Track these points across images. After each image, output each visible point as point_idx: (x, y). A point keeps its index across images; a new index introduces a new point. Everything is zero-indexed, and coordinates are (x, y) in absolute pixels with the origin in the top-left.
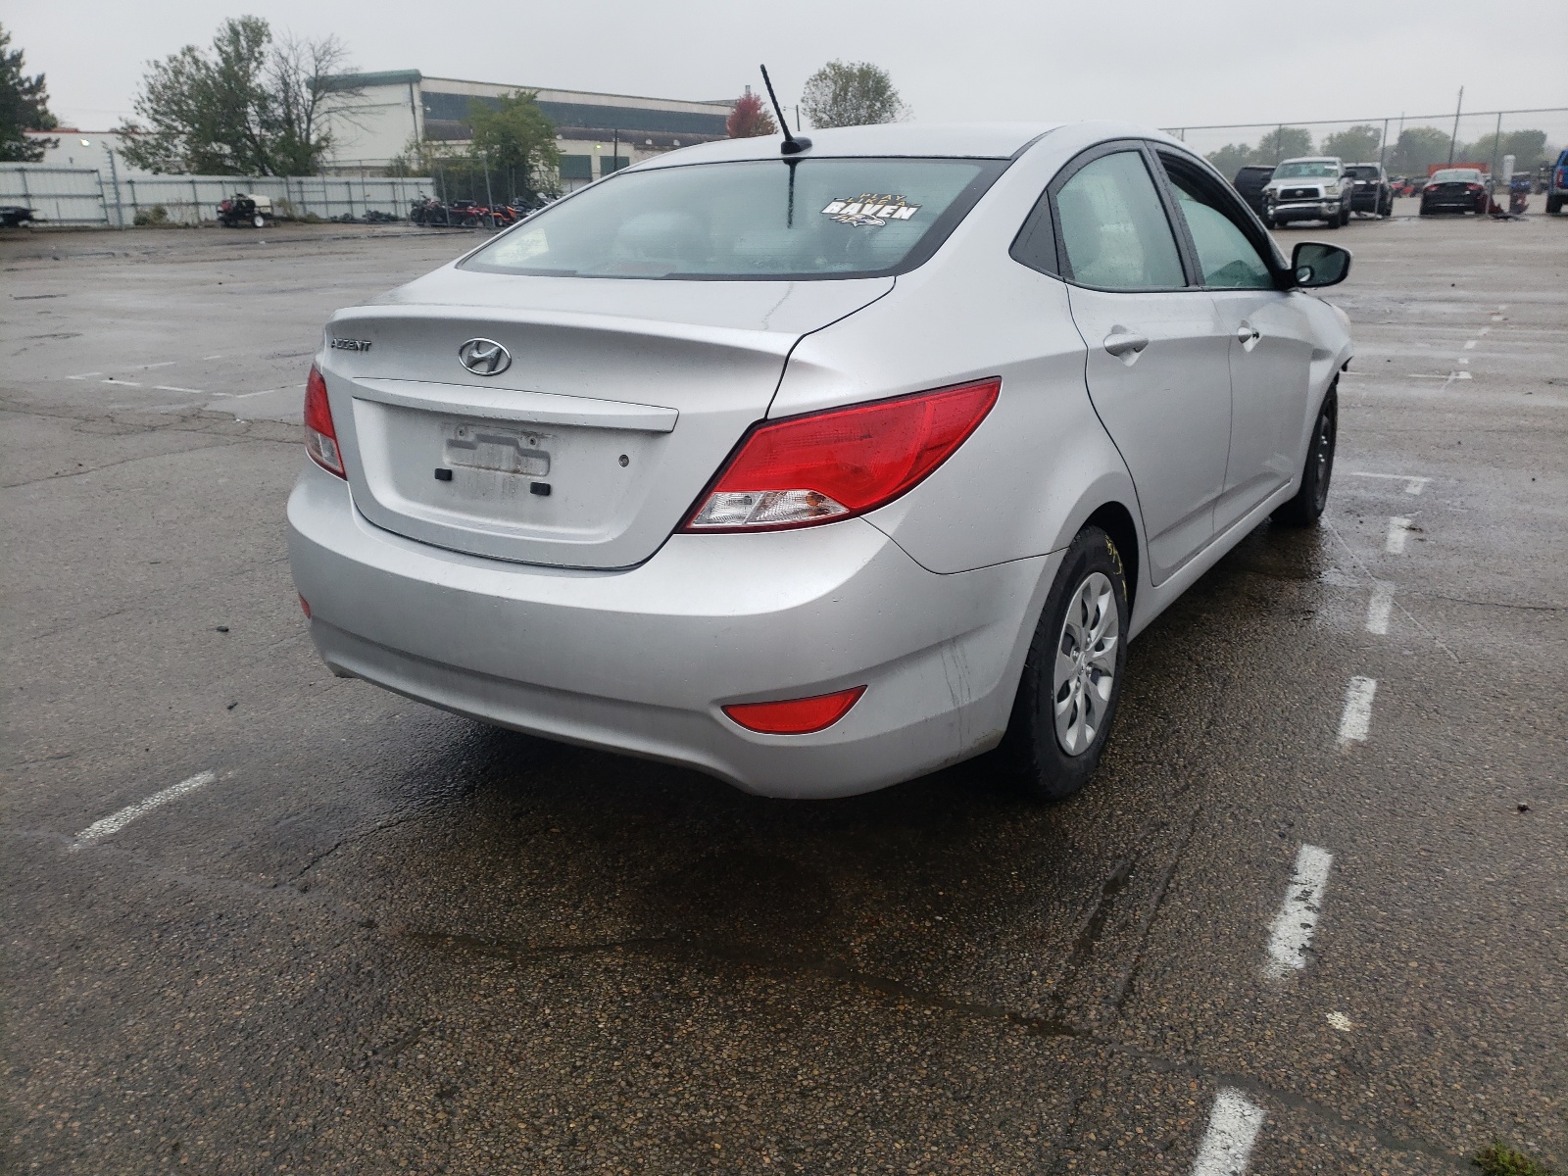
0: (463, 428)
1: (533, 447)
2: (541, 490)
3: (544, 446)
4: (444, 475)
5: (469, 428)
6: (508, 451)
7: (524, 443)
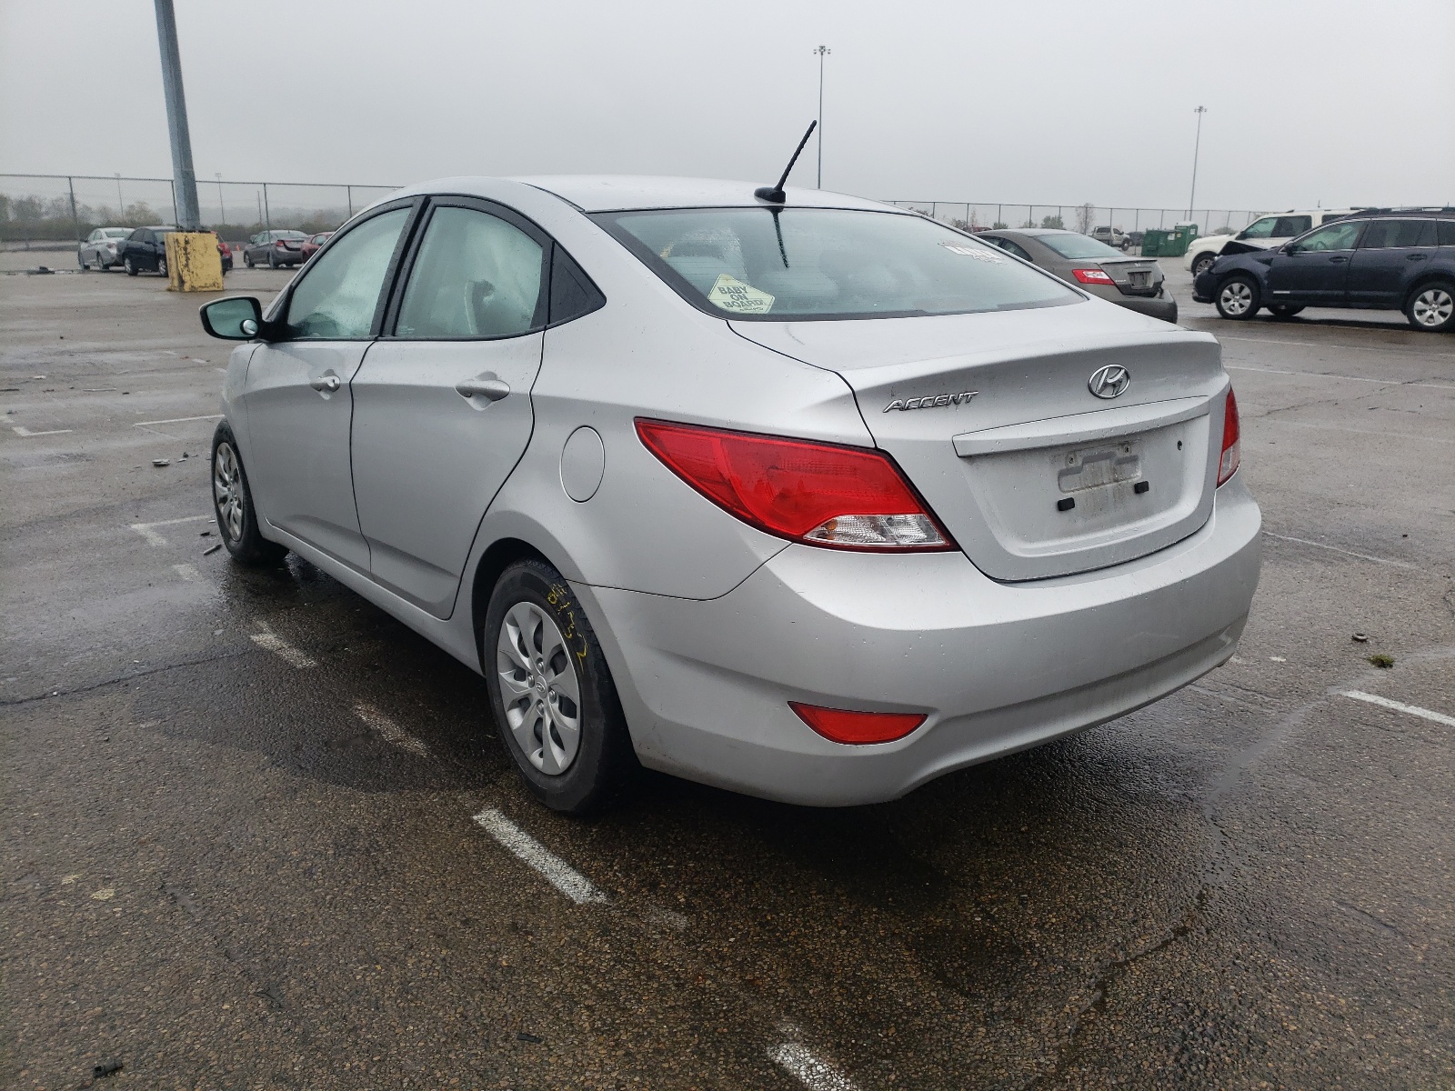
0: (1072, 456)
1: (1127, 455)
2: (1141, 488)
3: (1134, 451)
4: (1065, 505)
5: (1078, 453)
6: (1105, 464)
7: (1120, 453)
